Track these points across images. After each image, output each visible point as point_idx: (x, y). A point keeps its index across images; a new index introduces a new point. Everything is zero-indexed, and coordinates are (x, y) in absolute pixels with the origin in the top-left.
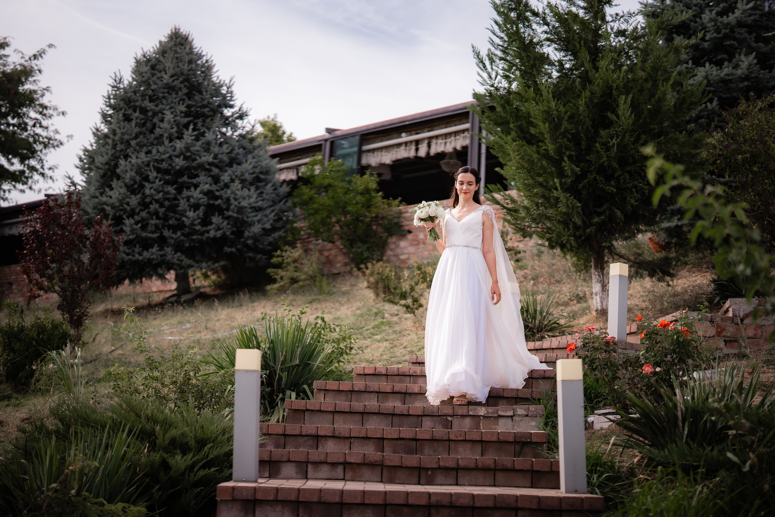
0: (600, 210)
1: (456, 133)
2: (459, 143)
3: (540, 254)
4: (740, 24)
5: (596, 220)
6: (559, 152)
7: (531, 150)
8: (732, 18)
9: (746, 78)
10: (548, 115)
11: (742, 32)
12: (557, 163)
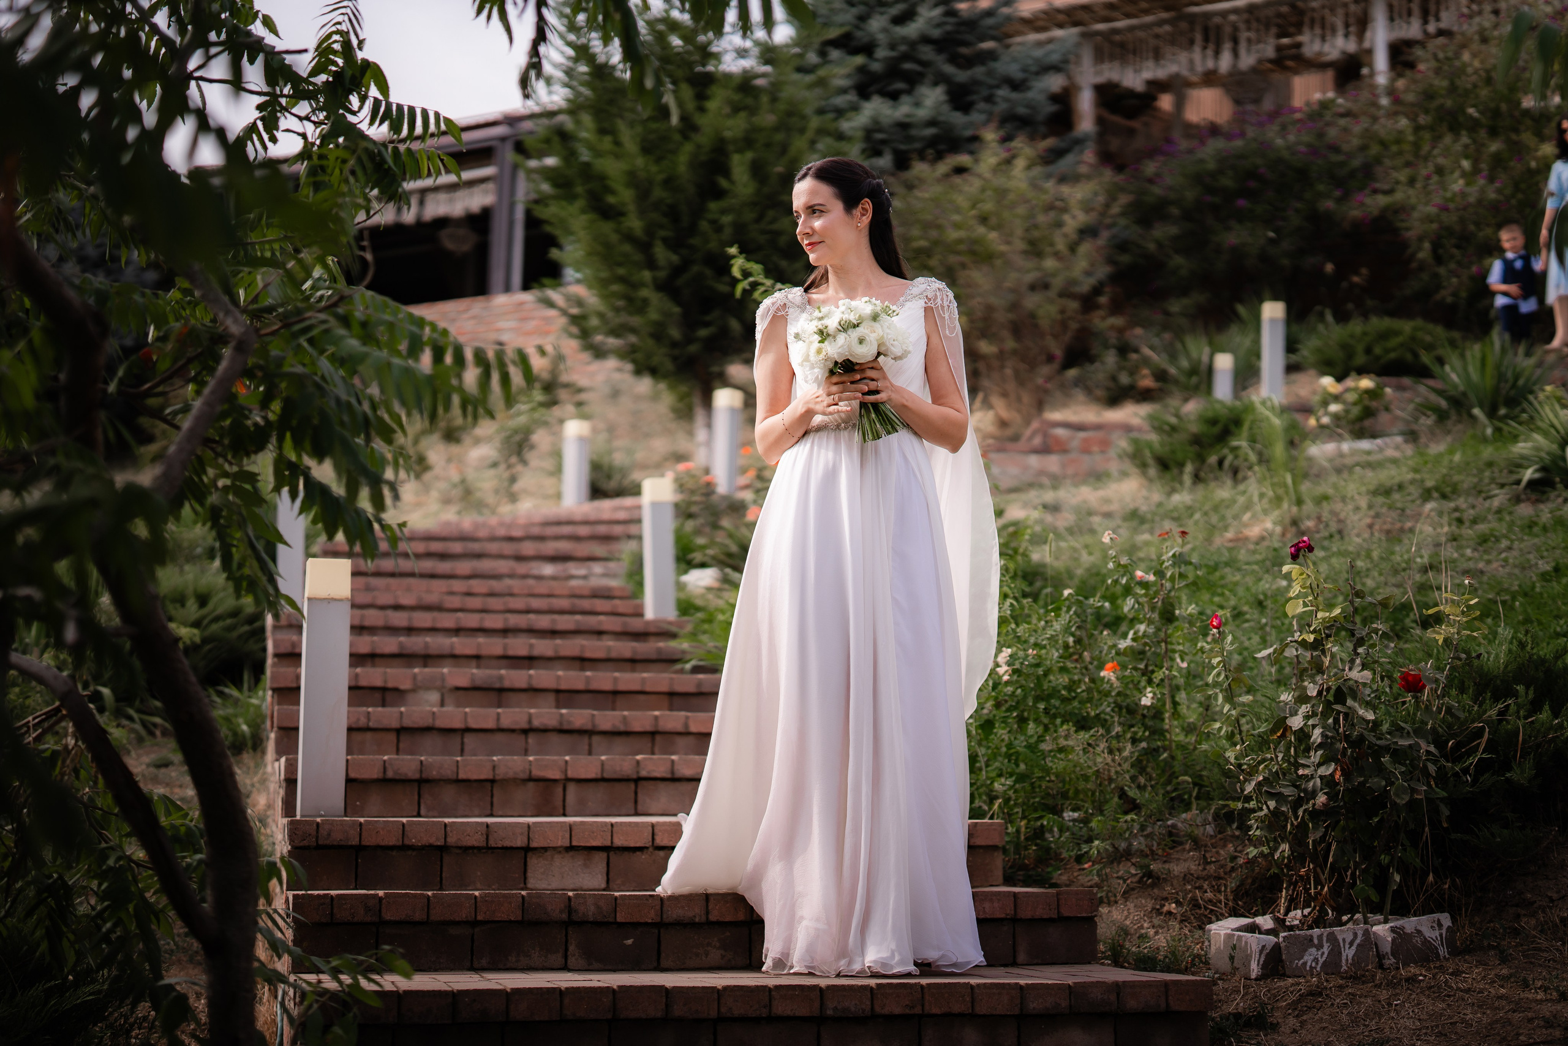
0: (708, 318)
1: (471, 183)
2: (475, 201)
3: (615, 394)
4: (925, 39)
5: (703, 333)
6: (650, 231)
7: (607, 228)
8: (912, 29)
9: (932, 123)
10: (632, 179)
11: (927, 52)
12: (644, 246)
